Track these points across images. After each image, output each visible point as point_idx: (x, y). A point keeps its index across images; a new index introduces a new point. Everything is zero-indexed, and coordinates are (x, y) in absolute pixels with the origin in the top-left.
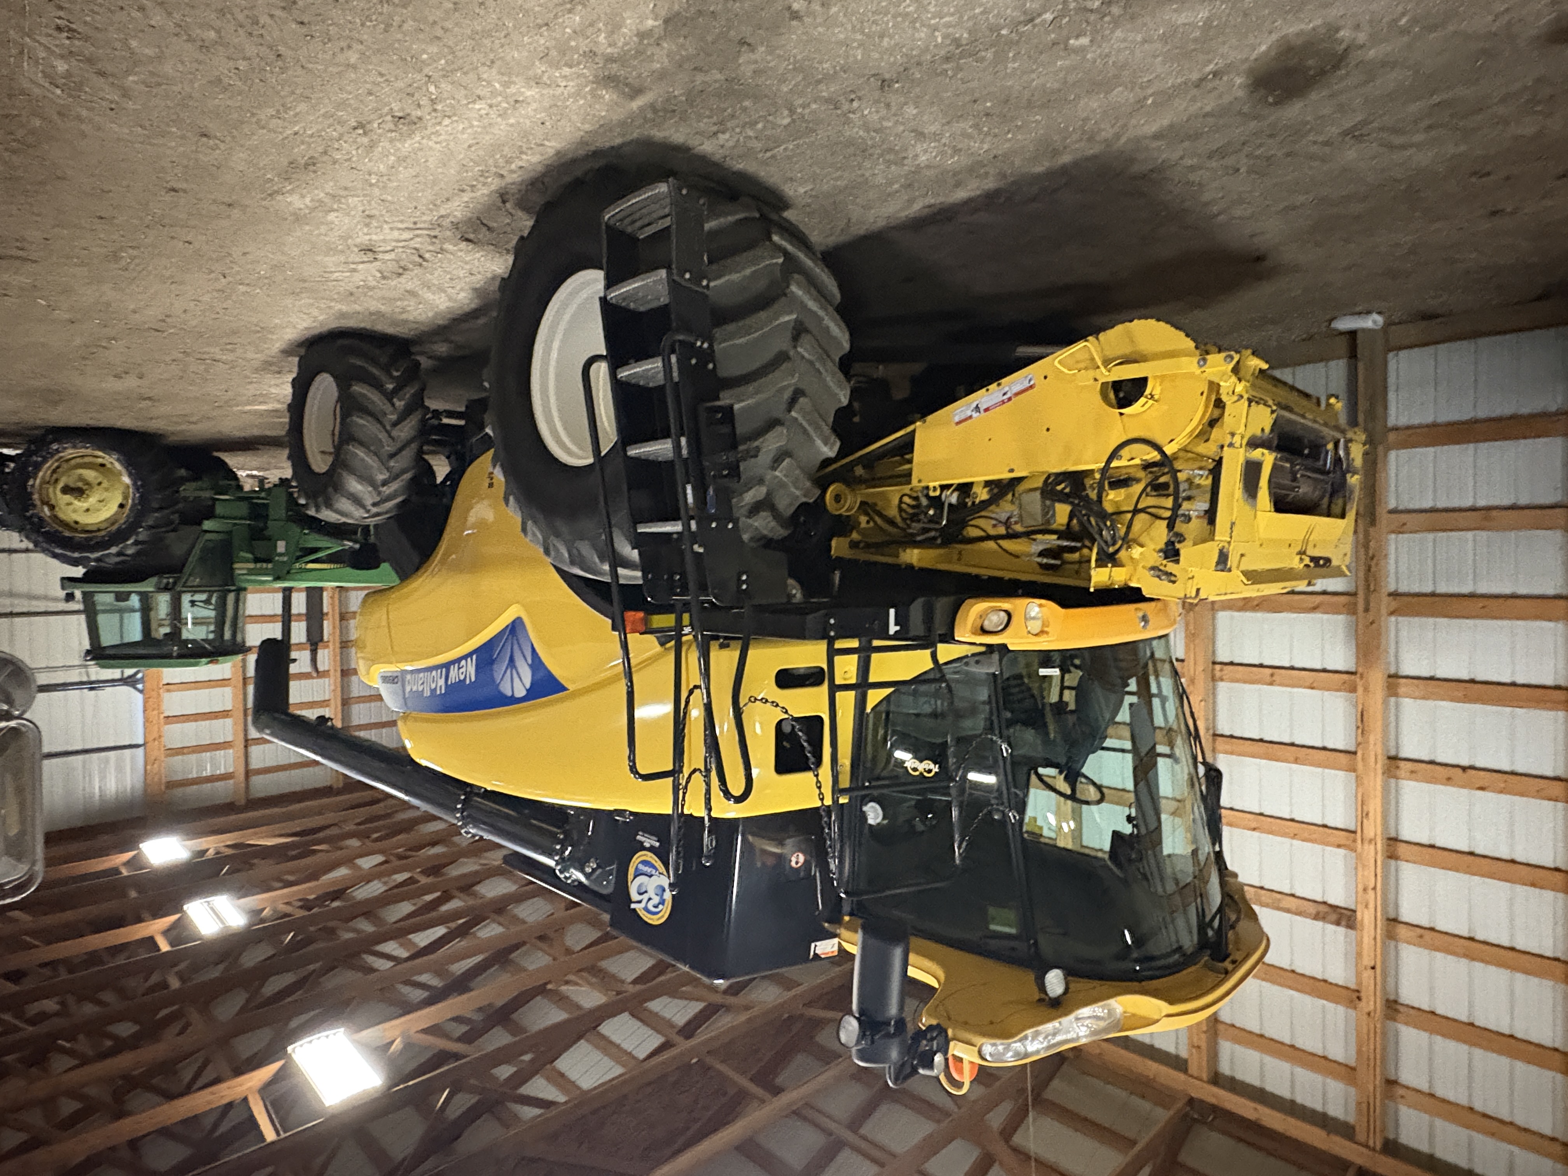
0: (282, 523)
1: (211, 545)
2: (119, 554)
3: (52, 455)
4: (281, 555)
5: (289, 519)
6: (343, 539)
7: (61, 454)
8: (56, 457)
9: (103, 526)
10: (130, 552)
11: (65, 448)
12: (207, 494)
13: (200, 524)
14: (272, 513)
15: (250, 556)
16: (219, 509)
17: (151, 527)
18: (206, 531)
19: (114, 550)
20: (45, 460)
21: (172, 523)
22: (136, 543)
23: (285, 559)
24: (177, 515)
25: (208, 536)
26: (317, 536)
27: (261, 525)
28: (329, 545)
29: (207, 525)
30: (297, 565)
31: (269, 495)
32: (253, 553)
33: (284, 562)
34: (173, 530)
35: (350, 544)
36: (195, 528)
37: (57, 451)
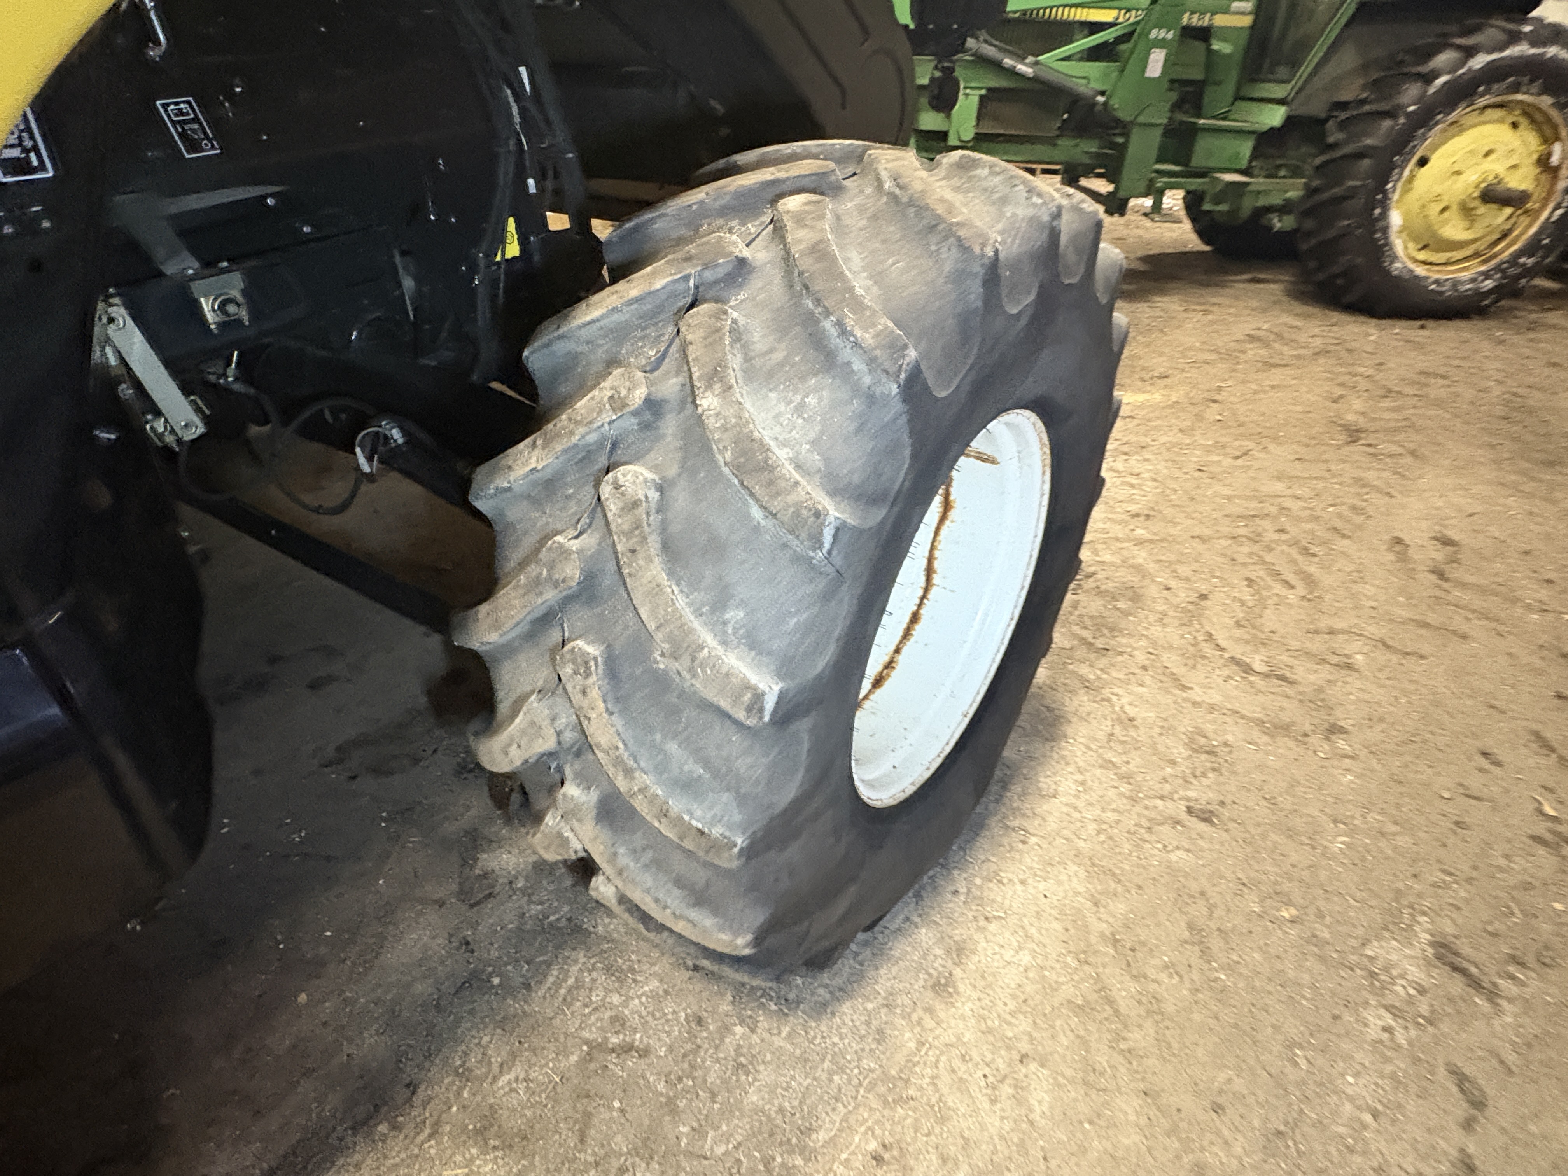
0: (1141, 119)
1: (1282, 71)
2: (1470, 52)
3: (1498, 268)
4: (1161, 43)
5: (1125, 127)
6: (1035, 79)
7: (1483, 268)
8: (1493, 263)
9: (1475, 118)
10: (1444, 58)
11: (1473, 280)
12: (1258, 182)
13: (1290, 120)
14: (1156, 137)
15: (1216, 46)
16: (1246, 148)
17: (1391, 114)
18: (1281, 102)
19: (1479, 61)
20: (1513, 260)
21: (1343, 125)
22: (1428, 78)
23: (1154, 34)
24: (1331, 140)
25: (1279, 91)
26: (1082, 88)
27: (1180, 117)
28: (1063, 66)
29: (1275, 117)
30: (1133, 17)
31: (1151, 181)
32: (1210, 52)
33: (1160, 26)
34: (1342, 106)
35: (1022, 68)
36: (1303, 111)
37: (1487, 275)
